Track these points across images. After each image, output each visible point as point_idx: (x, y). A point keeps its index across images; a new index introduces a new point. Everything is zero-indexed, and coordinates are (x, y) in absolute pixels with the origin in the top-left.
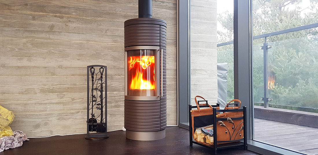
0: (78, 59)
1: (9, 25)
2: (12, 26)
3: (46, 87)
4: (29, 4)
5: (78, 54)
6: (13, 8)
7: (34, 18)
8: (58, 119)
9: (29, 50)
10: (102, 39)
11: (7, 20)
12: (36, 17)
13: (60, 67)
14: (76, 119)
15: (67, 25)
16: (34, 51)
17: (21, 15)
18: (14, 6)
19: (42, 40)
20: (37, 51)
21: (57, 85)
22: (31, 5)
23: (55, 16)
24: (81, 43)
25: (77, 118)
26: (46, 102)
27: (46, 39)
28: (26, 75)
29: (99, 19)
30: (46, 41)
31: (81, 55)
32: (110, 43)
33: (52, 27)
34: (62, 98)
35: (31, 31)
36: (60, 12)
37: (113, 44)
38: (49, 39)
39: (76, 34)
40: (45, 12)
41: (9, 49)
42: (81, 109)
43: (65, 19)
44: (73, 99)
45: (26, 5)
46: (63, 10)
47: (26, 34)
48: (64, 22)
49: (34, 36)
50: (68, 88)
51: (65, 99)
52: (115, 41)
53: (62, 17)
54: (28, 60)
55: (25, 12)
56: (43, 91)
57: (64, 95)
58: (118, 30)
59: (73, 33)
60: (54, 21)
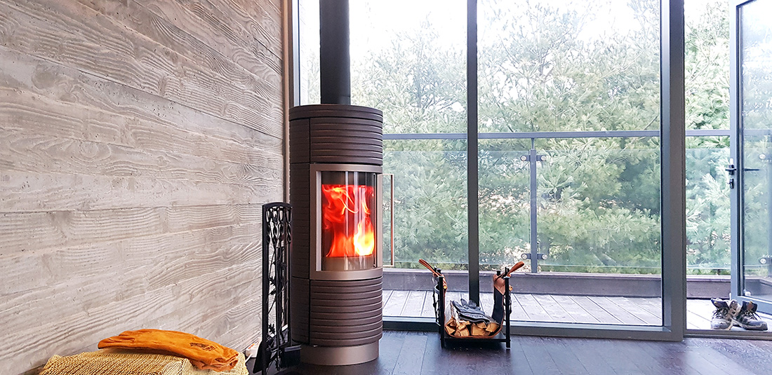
0: (196, 183)
1: (96, 64)
3: (157, 269)
5: (196, 167)
7: (136, 52)
9: (131, 153)
11: (93, 45)
12: (139, 48)
13: (175, 206)
15: (182, 84)
16: (138, 157)
17: (116, 34)
19: (149, 124)
20: (143, 158)
21: (173, 259)
27: (154, 119)
28: (128, 235)
29: (217, 75)
30: (154, 126)
31: (198, 171)
32: (228, 142)
33: (163, 83)
36: (173, 45)
37: (231, 145)
38: (158, 121)
41: (97, 148)
43: (179, 66)
44: (191, 297)
45: (125, 2)
46: (177, 39)
47: (125, 101)
48: (179, 73)
49: (137, 107)
50: (186, 266)
51: (181, 298)
52: (233, 136)
53: (174, 59)
54: (129, 187)
55: (122, 25)
56: (154, 282)
57: (180, 286)
58: (236, 108)
59: (189, 107)
60: (165, 69)
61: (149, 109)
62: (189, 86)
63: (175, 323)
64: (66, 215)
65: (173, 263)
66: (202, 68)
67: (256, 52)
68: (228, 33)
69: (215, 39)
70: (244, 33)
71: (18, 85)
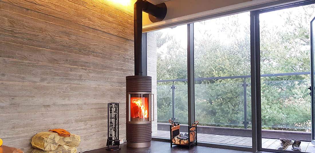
0: (94, 98)
1: (57, 75)
2: (59, 76)
3: (78, 118)
4: (68, 60)
6: (60, 62)
7: (71, 70)
8: (84, 140)
9: (69, 92)
10: (106, 84)
11: (56, 71)
12: (72, 69)
13: (85, 104)
14: (93, 139)
15: (89, 75)
16: (71, 93)
17: (64, 68)
18: (60, 61)
19: (76, 85)
20: (73, 93)
21: (84, 116)
22: (70, 61)
23: (83, 69)
24: (96, 87)
26: (78, 128)
27: (77, 84)
28: (67, 110)
29: (104, 70)
30: (78, 86)
31: (95, 95)
32: (109, 87)
33: (81, 76)
34: (86, 125)
35: (70, 79)
36: (85, 66)
37: (111, 87)
38: (79, 84)
39: (93, 81)
40: (77, 65)
41: (58, 92)
43: (87, 71)
44: (92, 126)
45: (67, 60)
46: (87, 65)
47: (67, 81)
48: (87, 73)
49: (71, 82)
50: (89, 118)
51: (87, 126)
52: (112, 85)
53: (86, 70)
54: (68, 100)
55: (66, 65)
56: (77, 121)
57: (87, 123)
58: (113, 78)
59: (91, 80)
60: (82, 72)
61: (76, 82)
62: (91, 75)
63: (85, 131)
64: (49, 106)
65: (84, 117)
66: (97, 70)
67: (124, 61)
68: (110, 59)
69: (103, 61)
70: (118, 57)
71: (36, 82)
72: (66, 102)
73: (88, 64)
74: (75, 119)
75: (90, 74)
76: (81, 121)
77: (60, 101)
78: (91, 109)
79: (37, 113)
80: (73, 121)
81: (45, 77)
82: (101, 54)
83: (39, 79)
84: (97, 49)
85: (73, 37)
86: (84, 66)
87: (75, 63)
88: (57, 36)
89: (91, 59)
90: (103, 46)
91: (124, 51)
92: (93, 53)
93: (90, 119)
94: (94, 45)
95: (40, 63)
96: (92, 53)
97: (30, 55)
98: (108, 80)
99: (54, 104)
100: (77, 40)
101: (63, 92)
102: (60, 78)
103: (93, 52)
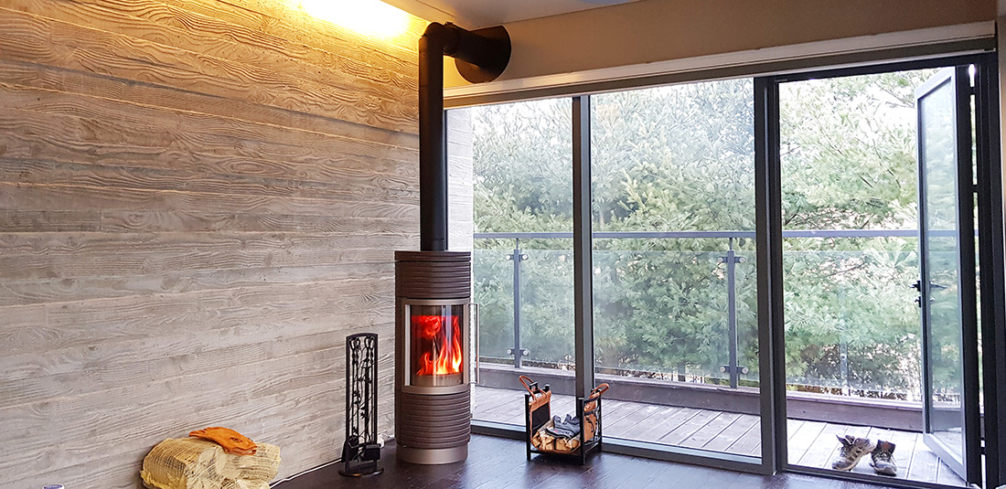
0: (304, 319)
2: (211, 266)
3: (261, 384)
4: (236, 216)
5: (304, 308)
6: (213, 226)
7: (244, 245)
9: (237, 311)
10: (336, 273)
13: (280, 339)
14: (301, 441)
16: (243, 312)
18: (216, 222)
21: (276, 377)
22: (240, 217)
23: (274, 236)
24: (308, 286)
25: (303, 439)
26: (262, 414)
28: (233, 364)
29: (332, 234)
30: (260, 288)
31: (307, 310)
32: (345, 280)
33: (269, 258)
34: (282, 402)
35: (239, 272)
36: (279, 228)
37: (349, 282)
38: (265, 284)
39: (302, 269)
40: (259, 228)
41: (208, 314)
42: (307, 421)
43: (286, 240)
45: (233, 217)
48: (286, 246)
52: (351, 275)
53: (281, 237)
55: (230, 233)
56: (257, 394)
57: (285, 395)
58: (356, 252)
59: (297, 267)
60: (272, 248)
61: (255, 278)
62: (296, 251)
63: (278, 422)
64: (184, 358)
65: (277, 379)
66: (312, 234)
67: (386, 199)
68: (347, 197)
69: (330, 207)
70: (368, 189)
71: (151, 292)
72: (232, 339)
73: (288, 221)
74: (253, 389)
75: (293, 250)
76: (268, 391)
77: (214, 340)
78: (297, 353)
79: (155, 382)
80: (249, 395)
81: (173, 273)
82: (325, 185)
83: (160, 281)
84: (313, 173)
85: (250, 147)
86: (278, 226)
87: (253, 221)
88: (208, 151)
89: (298, 204)
90: (329, 163)
91: (385, 168)
92: (301, 185)
93: (292, 384)
94: (306, 161)
95: (164, 236)
96: (300, 187)
97: (137, 216)
98: (340, 259)
99: (198, 352)
100: (261, 154)
101: (223, 311)
102: (215, 270)
103: (302, 183)
